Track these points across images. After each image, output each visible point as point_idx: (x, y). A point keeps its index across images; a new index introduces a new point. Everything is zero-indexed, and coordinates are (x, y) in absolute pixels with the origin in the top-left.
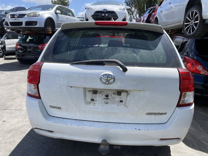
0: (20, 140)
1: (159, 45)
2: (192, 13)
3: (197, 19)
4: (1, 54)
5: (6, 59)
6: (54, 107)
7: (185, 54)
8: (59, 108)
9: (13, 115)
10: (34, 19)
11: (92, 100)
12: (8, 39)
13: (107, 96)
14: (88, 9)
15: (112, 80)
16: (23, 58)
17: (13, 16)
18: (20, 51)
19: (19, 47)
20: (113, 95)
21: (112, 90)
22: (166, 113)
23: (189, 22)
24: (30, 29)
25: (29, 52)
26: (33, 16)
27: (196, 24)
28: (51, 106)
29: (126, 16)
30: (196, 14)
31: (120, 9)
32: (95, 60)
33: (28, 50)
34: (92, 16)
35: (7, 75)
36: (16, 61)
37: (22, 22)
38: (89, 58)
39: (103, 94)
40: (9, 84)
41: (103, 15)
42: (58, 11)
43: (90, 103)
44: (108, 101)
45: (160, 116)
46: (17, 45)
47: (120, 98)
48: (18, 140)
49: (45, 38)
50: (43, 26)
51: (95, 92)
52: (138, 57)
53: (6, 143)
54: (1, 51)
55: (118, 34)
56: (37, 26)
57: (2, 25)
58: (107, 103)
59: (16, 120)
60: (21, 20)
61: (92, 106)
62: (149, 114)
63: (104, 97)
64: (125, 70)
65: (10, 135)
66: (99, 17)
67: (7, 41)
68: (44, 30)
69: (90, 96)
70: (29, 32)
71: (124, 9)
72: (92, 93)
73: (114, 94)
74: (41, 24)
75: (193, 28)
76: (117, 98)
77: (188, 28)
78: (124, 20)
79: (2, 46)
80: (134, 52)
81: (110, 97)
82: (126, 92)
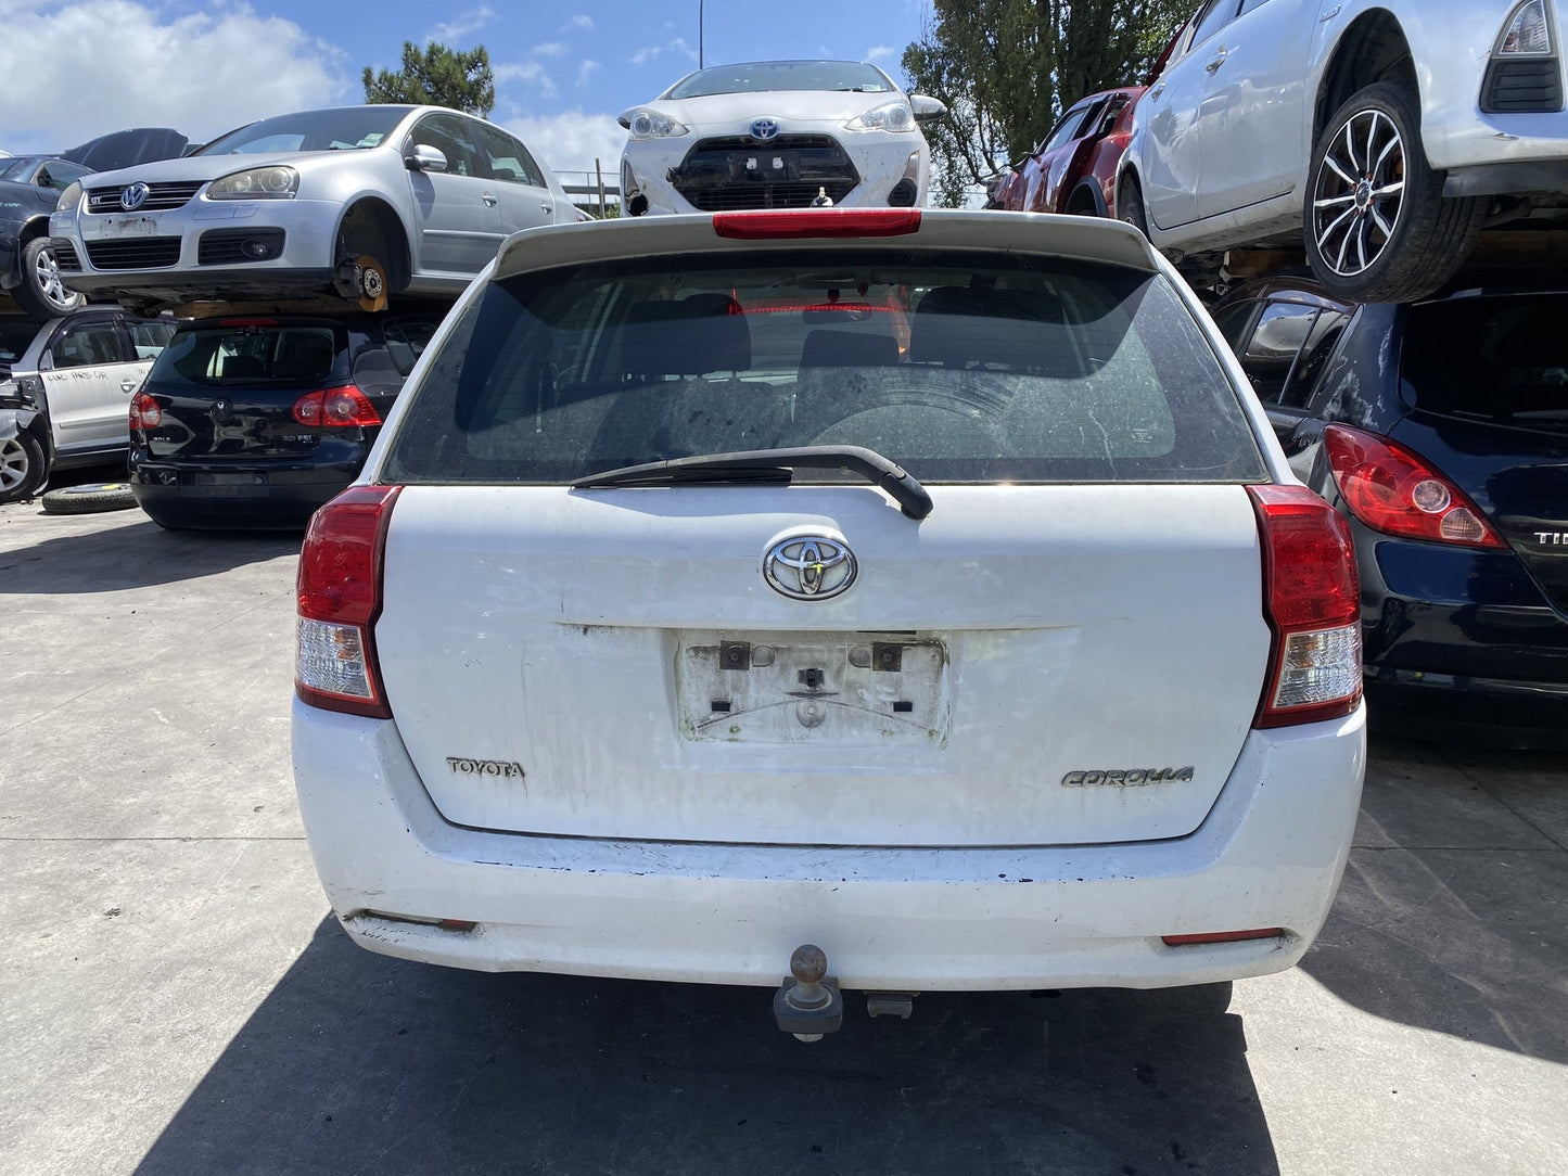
0: (237, 1022)
1: (1123, 347)
2: (1360, 130)
3: (1390, 172)
4: (19, 476)
5: (54, 508)
6: (479, 766)
7: (1331, 408)
8: (511, 770)
9: (166, 874)
10: (258, 215)
11: (721, 706)
12: (62, 362)
13: (812, 678)
14: (643, 126)
15: (838, 575)
16: (189, 492)
17: (108, 200)
18: (163, 447)
19: (153, 416)
20: (850, 672)
21: (840, 636)
22: (1187, 774)
23: (1344, 189)
24: (227, 290)
25: (230, 446)
26: (257, 194)
27: (1388, 206)
28: (455, 762)
29: (912, 169)
30: (1385, 134)
31: (872, 120)
32: (729, 456)
33: (220, 434)
34: (676, 176)
35: (86, 620)
36: (138, 516)
37: (176, 241)
38: (692, 447)
39: (784, 667)
40: (110, 674)
41: (752, 164)
42: (427, 152)
43: (705, 724)
44: (821, 706)
45: (1151, 786)
46: (140, 404)
47: (897, 685)
48: (227, 1021)
49: (343, 343)
50: (324, 259)
51: (735, 655)
52: (994, 427)
53: (149, 1040)
54: (21, 454)
55: (863, 290)
56: (281, 263)
57: (19, 265)
58: (813, 722)
59: (194, 903)
60: (164, 224)
61: (717, 742)
62: (1080, 778)
63: (793, 684)
64: (917, 506)
65: (166, 992)
66: (721, 182)
67: (60, 384)
68: (330, 290)
69: (702, 681)
70: (220, 307)
71: (899, 118)
72: (714, 660)
73: (852, 660)
74: (307, 250)
75: (1371, 227)
76: (877, 687)
77: (1340, 231)
78: (904, 193)
79: (26, 416)
80: (971, 394)
81: (829, 684)
82: (931, 643)
